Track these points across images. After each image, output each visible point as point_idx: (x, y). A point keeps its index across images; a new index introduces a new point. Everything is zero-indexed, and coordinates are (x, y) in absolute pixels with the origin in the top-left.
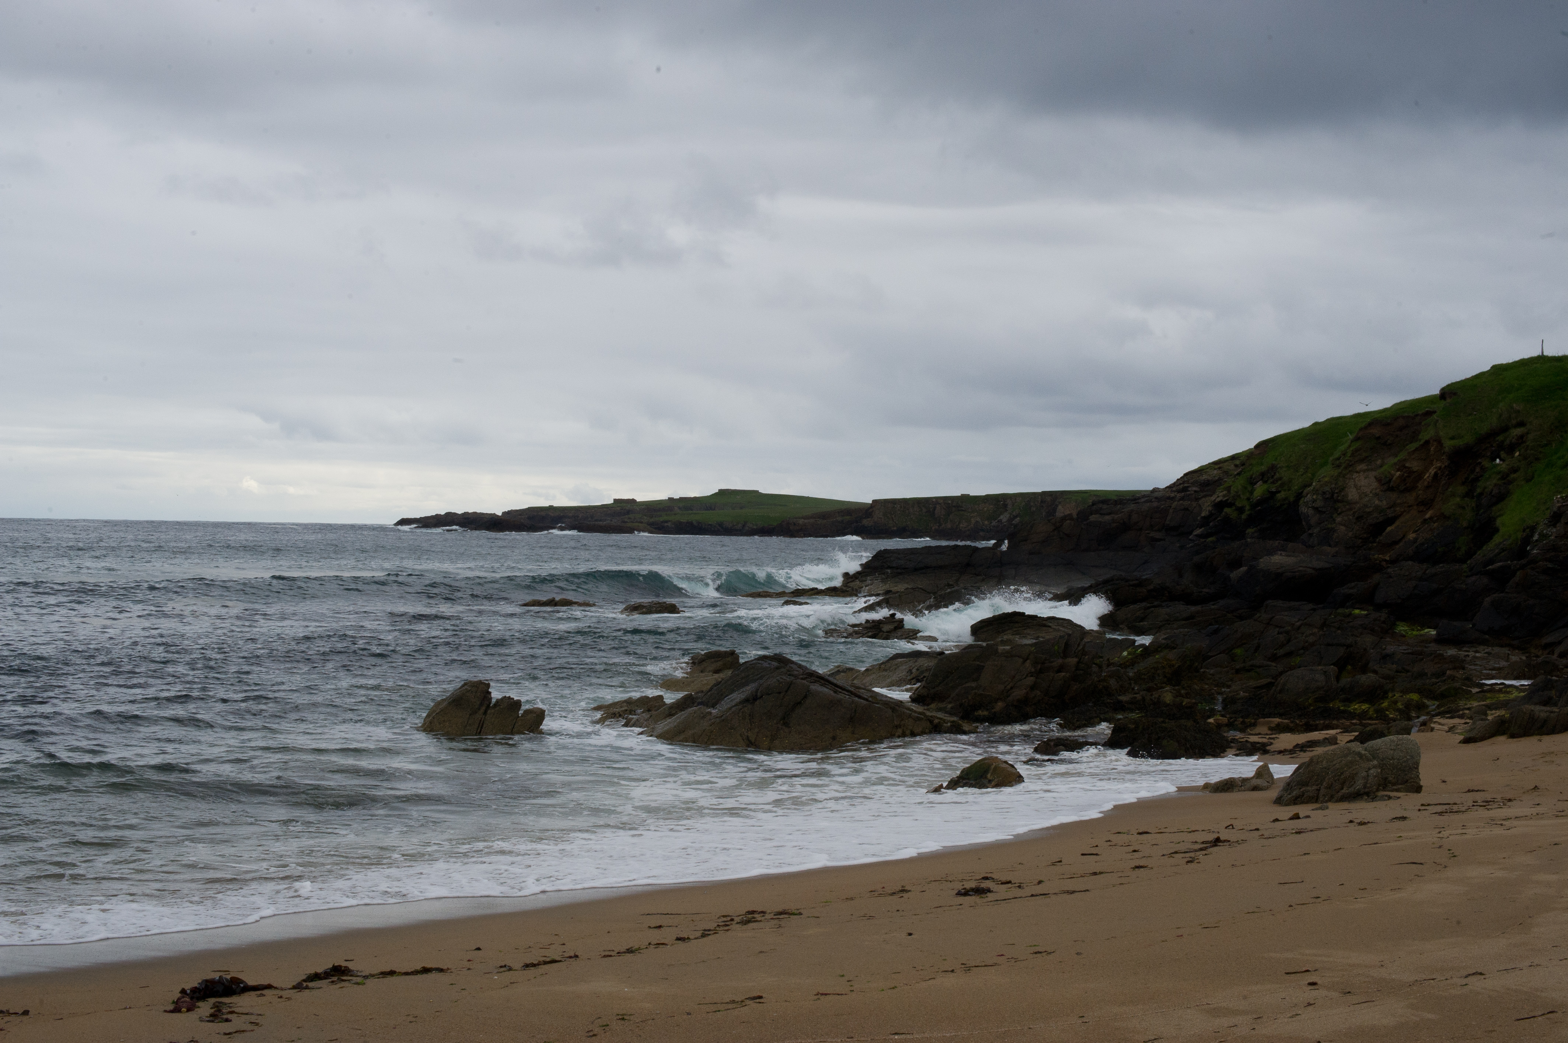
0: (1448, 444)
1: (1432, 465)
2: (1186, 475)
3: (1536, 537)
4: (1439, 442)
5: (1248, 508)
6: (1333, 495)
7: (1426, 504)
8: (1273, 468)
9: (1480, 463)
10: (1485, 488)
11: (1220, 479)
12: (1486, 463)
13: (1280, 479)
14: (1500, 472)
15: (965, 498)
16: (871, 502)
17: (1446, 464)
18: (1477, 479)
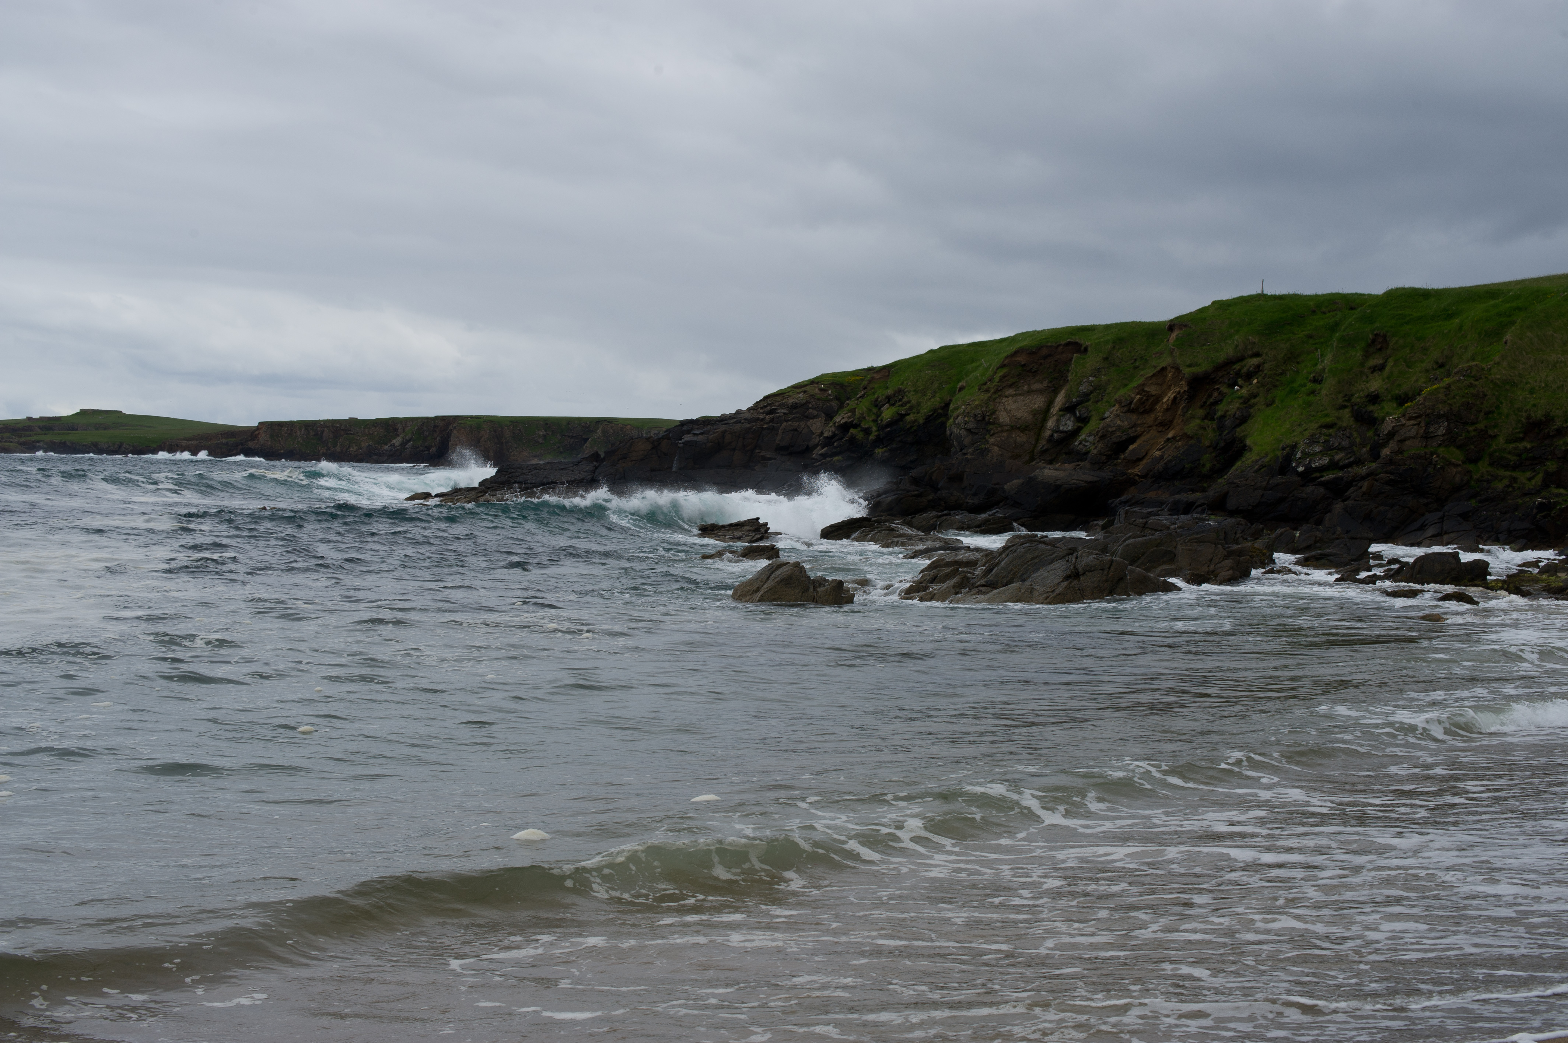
0: (1187, 371)
1: (1169, 388)
2: (766, 398)
3: (1299, 455)
4: (1177, 369)
5: (874, 429)
6: (984, 419)
7: (1165, 425)
8: (900, 391)
9: (1218, 389)
10: (1228, 411)
11: (807, 402)
12: (1224, 389)
13: (909, 402)
14: (1242, 397)
15: (353, 422)
16: (257, 424)
17: (1186, 389)
18: (1216, 403)
